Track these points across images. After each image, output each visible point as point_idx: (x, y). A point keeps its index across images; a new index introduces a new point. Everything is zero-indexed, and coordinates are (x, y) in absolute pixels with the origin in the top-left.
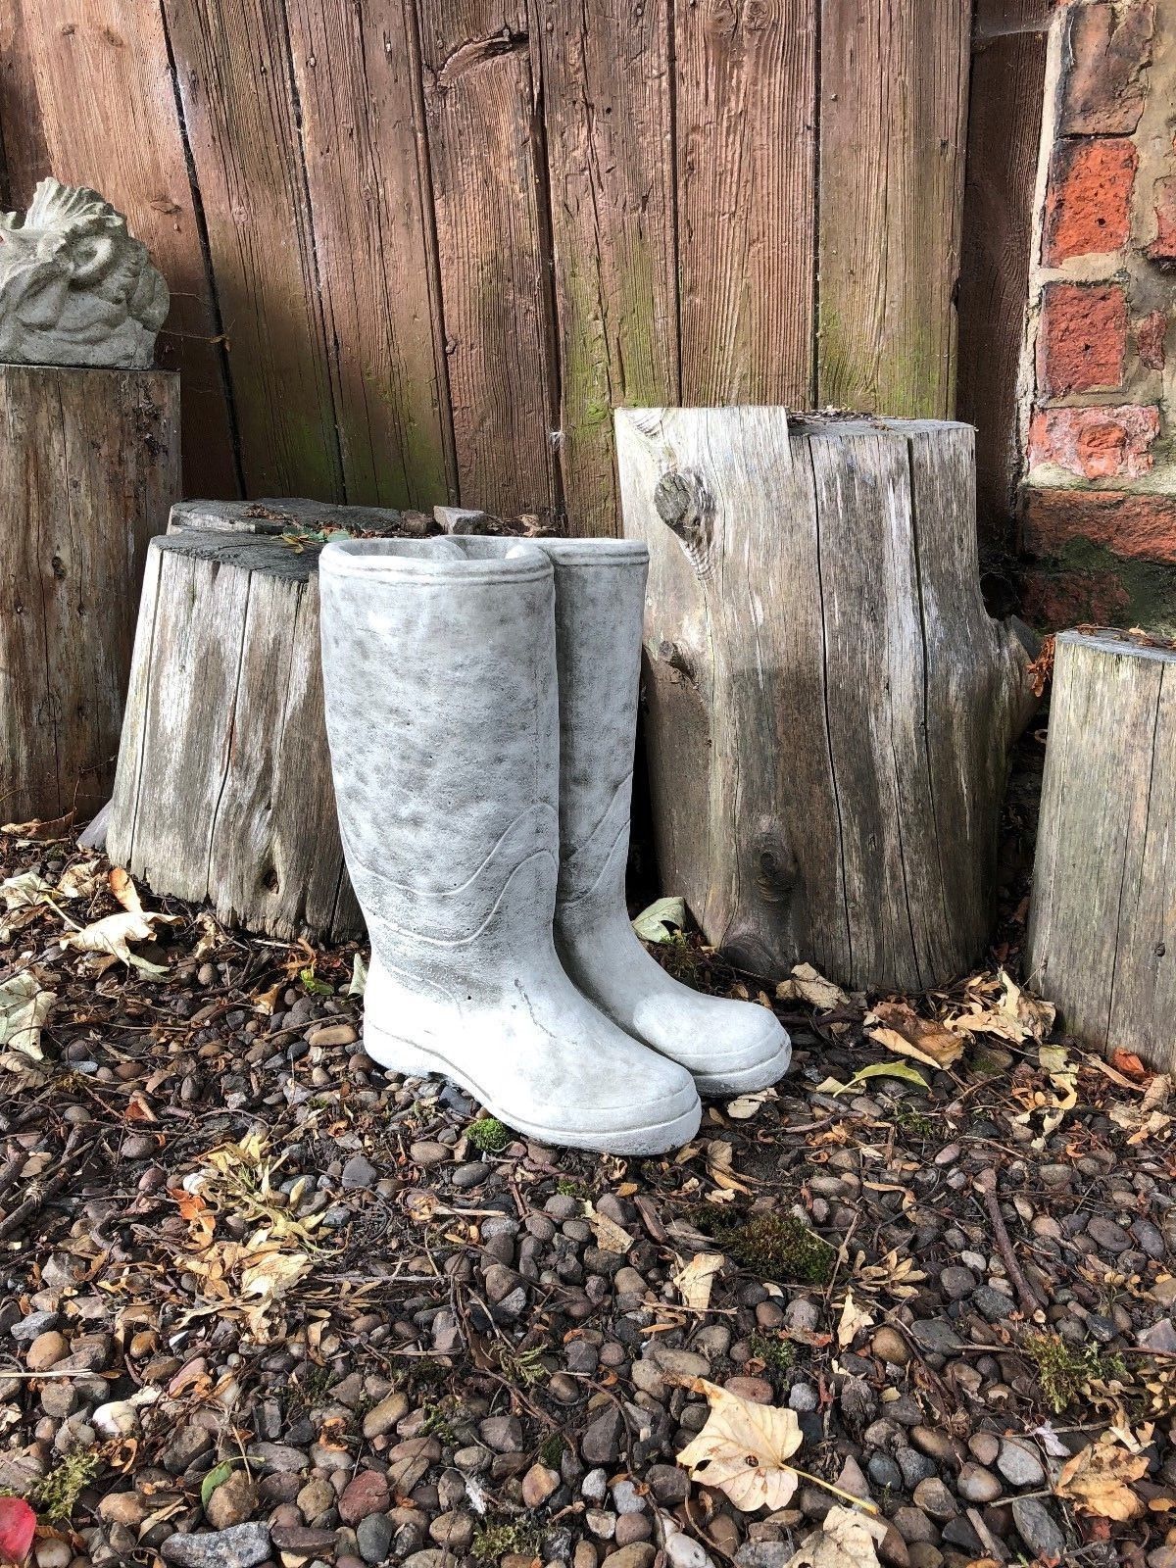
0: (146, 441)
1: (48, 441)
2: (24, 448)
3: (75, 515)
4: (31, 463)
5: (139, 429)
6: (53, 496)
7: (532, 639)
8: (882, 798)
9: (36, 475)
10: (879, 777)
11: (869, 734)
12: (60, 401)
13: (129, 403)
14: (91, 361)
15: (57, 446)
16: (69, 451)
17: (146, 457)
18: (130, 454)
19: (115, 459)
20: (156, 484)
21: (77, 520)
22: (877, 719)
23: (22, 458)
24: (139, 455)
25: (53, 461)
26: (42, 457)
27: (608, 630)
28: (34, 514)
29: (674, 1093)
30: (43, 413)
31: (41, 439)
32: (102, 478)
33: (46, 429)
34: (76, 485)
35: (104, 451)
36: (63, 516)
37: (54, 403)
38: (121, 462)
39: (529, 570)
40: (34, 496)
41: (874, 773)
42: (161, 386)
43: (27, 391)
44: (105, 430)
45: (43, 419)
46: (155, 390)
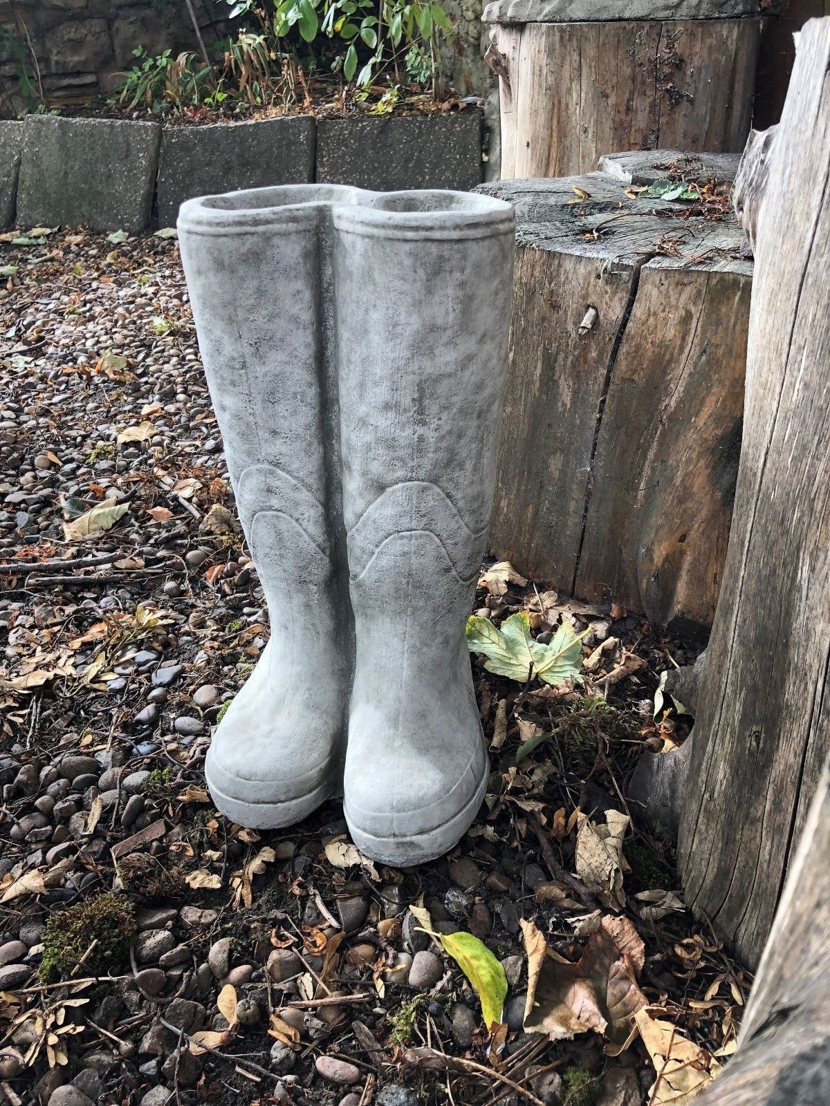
0: (667, 90)
1: (569, 91)
2: (552, 96)
3: (583, 157)
4: (556, 111)
5: (657, 79)
6: (569, 139)
7: (227, 297)
8: (790, 687)
9: (558, 122)
10: (794, 655)
11: (794, 586)
12: (580, 55)
13: (646, 53)
14: (627, 15)
15: (575, 95)
16: (583, 101)
17: (665, 107)
18: (641, 105)
19: (623, 108)
20: (674, 133)
21: (584, 162)
22: (813, 569)
23: (550, 107)
24: (653, 106)
25: (571, 109)
26: (563, 106)
27: (361, 313)
28: (553, 154)
29: (238, 776)
30: (567, 67)
31: (564, 90)
32: (607, 125)
33: (568, 81)
34: (585, 131)
35: (612, 100)
36: (574, 158)
37: (576, 57)
38: (629, 109)
39: (218, 224)
40: (555, 139)
41: (786, 646)
42: (692, 35)
43: (557, 47)
44: (615, 80)
45: (567, 70)
46: (684, 39)
